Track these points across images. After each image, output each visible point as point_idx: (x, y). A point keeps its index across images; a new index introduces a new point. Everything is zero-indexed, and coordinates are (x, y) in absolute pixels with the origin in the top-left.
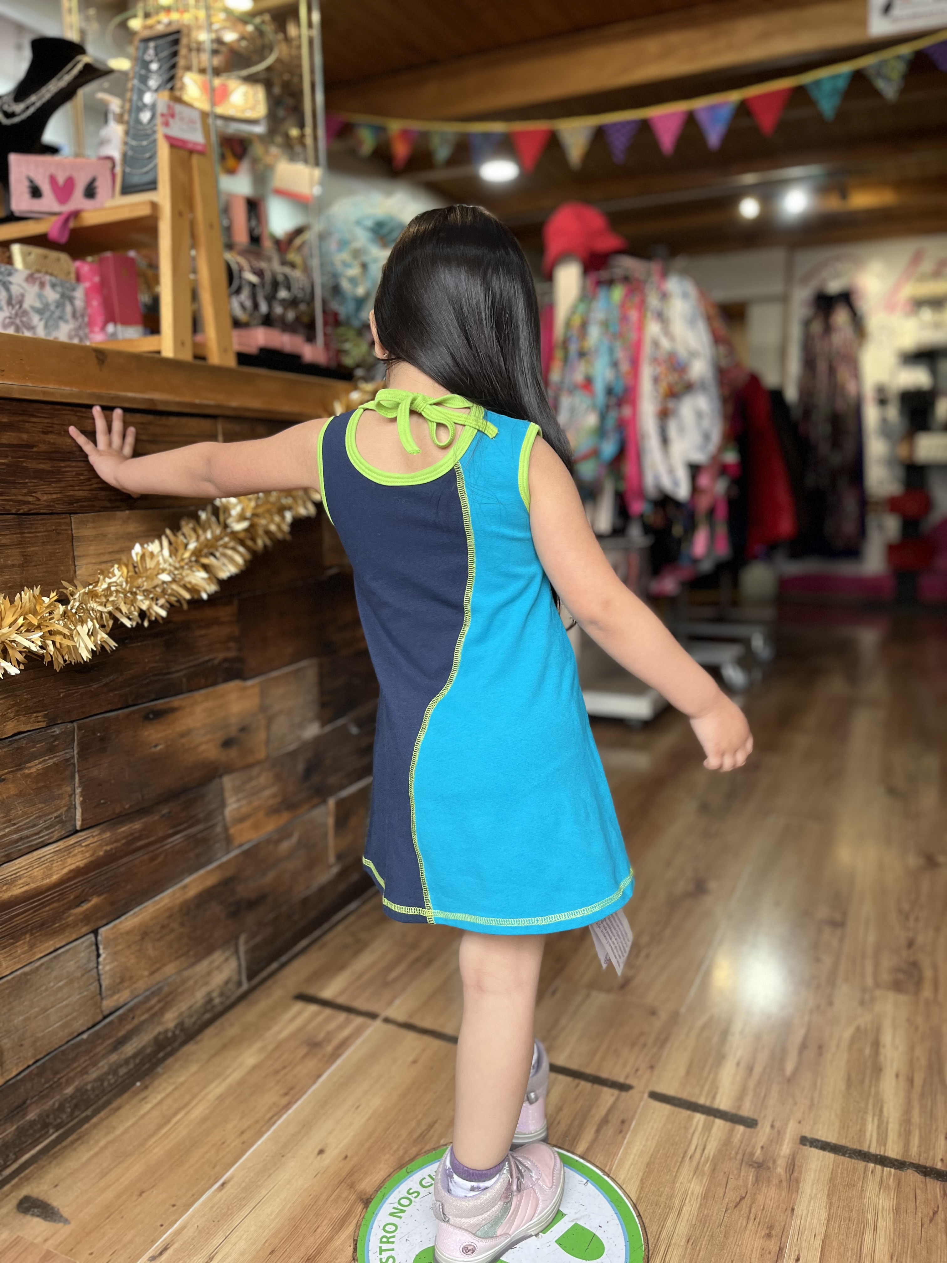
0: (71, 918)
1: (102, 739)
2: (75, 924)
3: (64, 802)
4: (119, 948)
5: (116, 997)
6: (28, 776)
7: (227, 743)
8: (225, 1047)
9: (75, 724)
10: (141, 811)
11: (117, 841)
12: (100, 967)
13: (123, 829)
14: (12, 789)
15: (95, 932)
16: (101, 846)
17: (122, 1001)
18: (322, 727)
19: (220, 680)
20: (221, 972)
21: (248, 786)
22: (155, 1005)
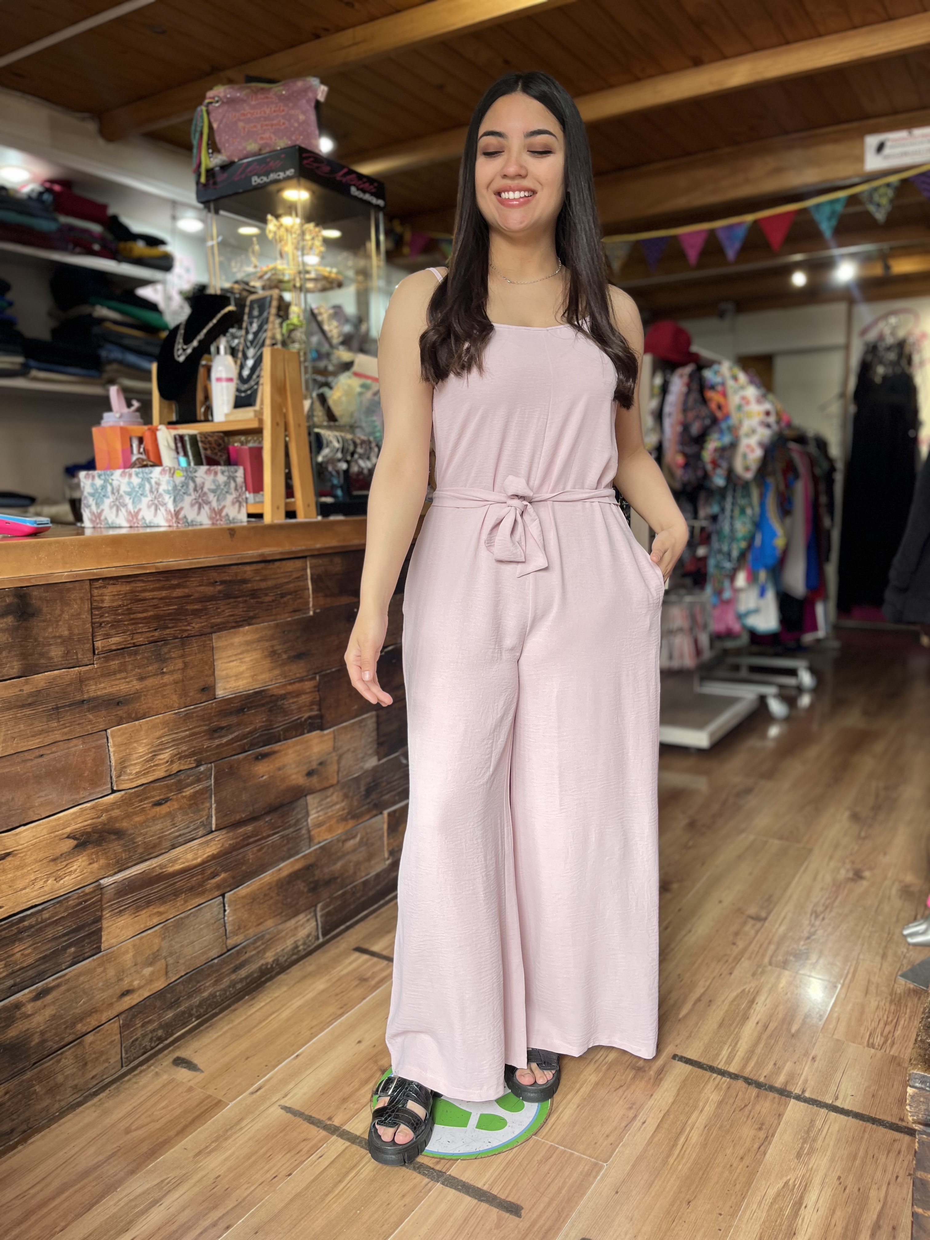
0: (208, 886)
1: (229, 774)
2: (211, 890)
3: (205, 813)
4: (238, 907)
5: (236, 938)
6: (184, 797)
7: (310, 774)
8: (304, 977)
9: (213, 764)
10: (253, 819)
11: (237, 838)
12: (226, 918)
13: (241, 830)
14: (176, 806)
15: (223, 895)
16: (226, 841)
17: (239, 942)
18: (379, 760)
19: (306, 731)
20: (304, 928)
21: (325, 802)
22: (259, 946)
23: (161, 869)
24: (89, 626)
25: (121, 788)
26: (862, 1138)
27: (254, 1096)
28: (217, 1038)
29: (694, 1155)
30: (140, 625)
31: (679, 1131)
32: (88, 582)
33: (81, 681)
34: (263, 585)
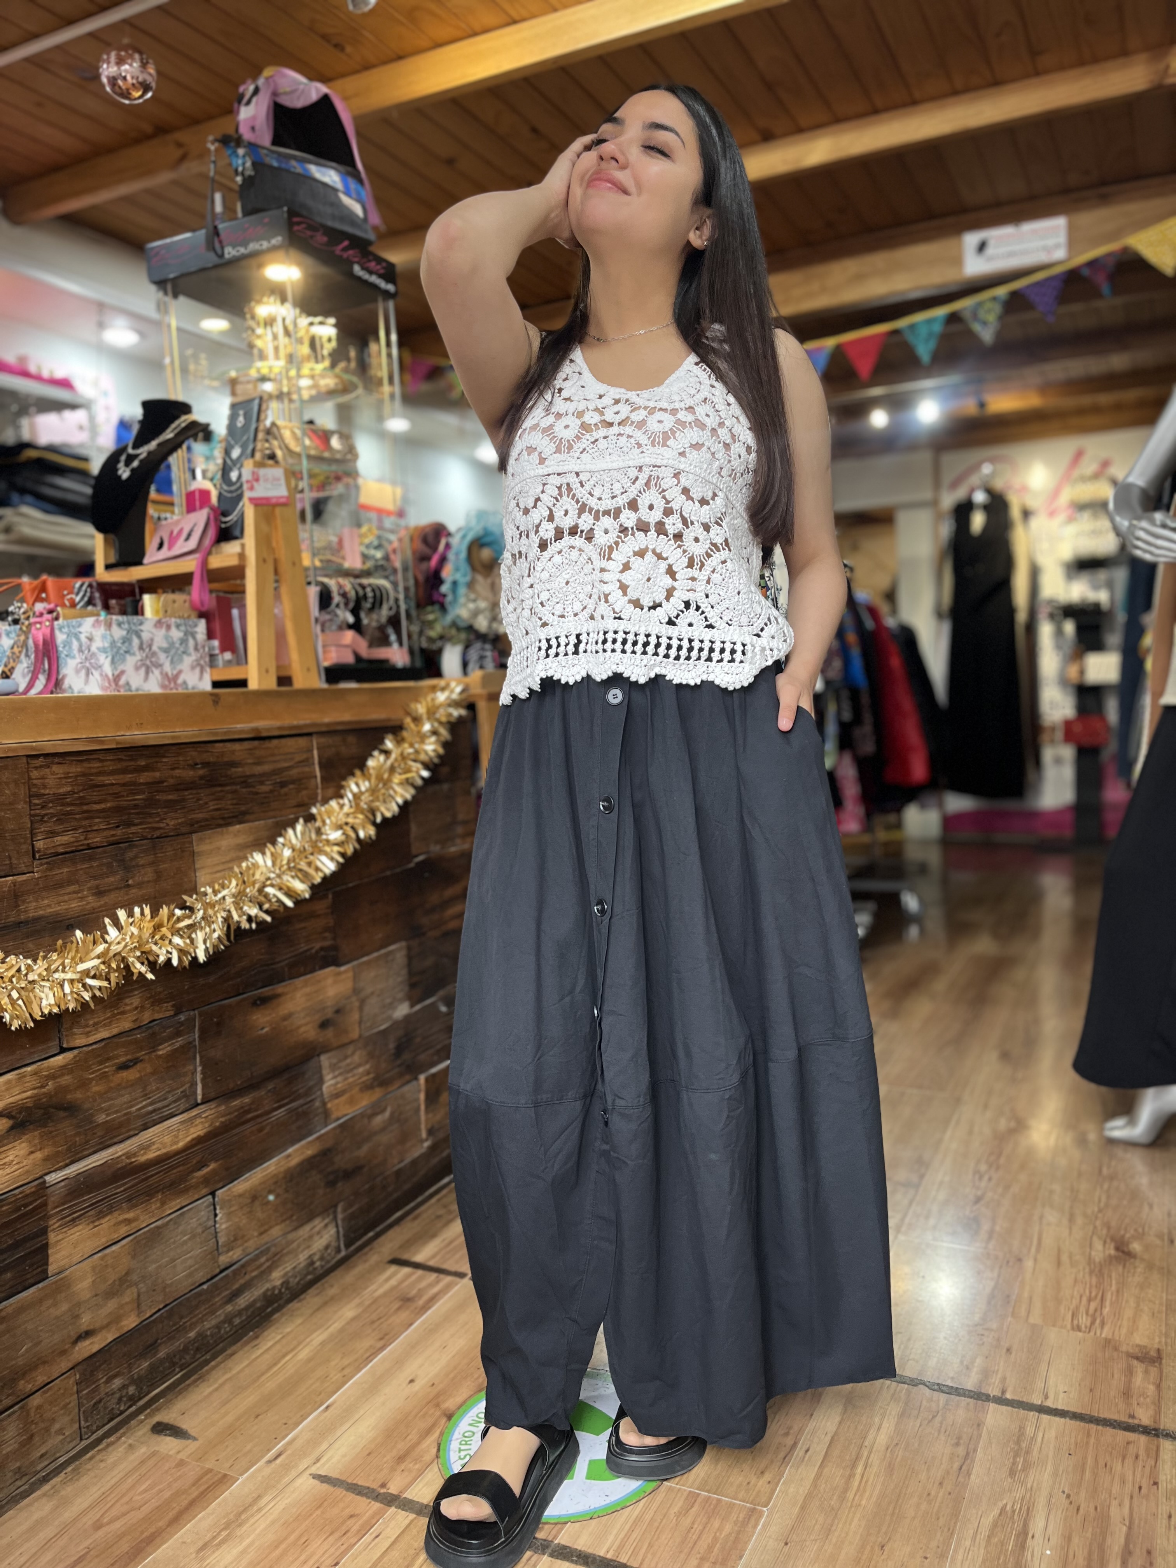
0: (194, 1180)
1: (218, 1024)
2: (196, 1187)
3: (187, 1079)
4: (233, 1209)
5: (231, 1254)
6: (160, 1056)
7: (324, 1025)
8: (325, 1304)
9: (196, 1012)
10: (251, 1087)
11: (230, 1113)
12: (217, 1226)
13: (236, 1103)
14: (149, 1069)
15: (213, 1194)
16: (217, 1117)
17: (235, 1258)
18: (412, 1006)
19: (317, 967)
20: (321, 1237)
21: (343, 1064)
22: (264, 1263)
23: (128, 1158)
24: (28, 821)
25: (72, 1045)
26: (1087, 1443)
27: (273, 1465)
28: (211, 1393)
29: (878, 1487)
30: (97, 820)
31: (854, 1456)
32: (24, 760)
33: (17, 895)
34: (258, 769)
